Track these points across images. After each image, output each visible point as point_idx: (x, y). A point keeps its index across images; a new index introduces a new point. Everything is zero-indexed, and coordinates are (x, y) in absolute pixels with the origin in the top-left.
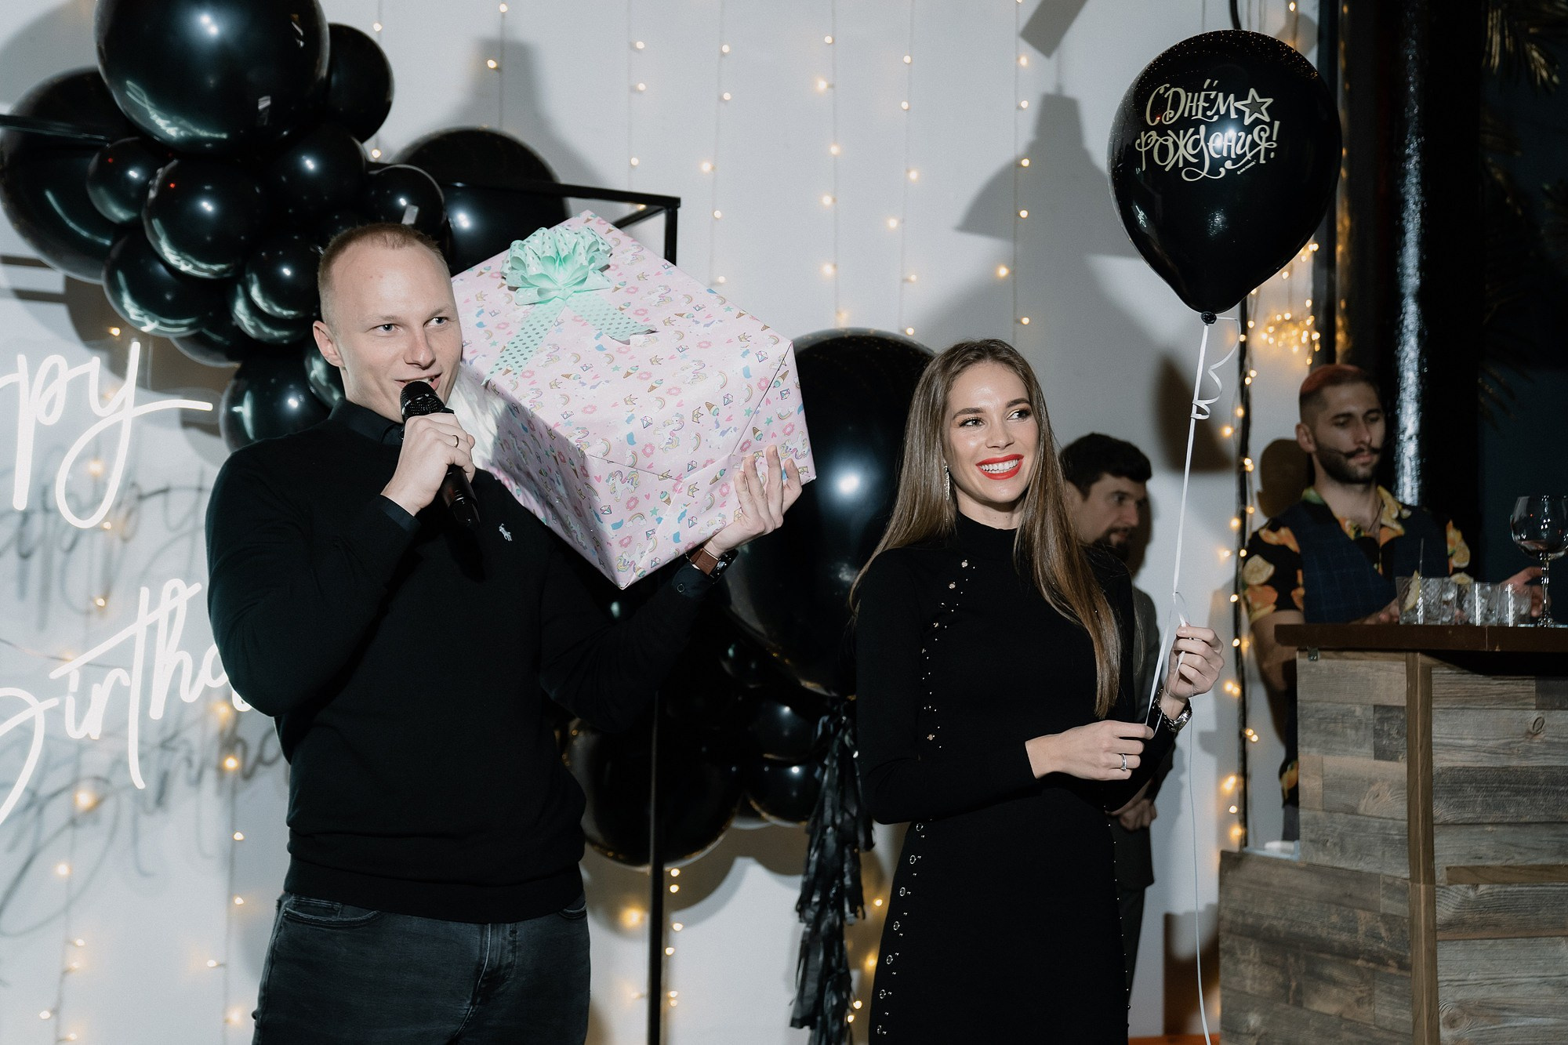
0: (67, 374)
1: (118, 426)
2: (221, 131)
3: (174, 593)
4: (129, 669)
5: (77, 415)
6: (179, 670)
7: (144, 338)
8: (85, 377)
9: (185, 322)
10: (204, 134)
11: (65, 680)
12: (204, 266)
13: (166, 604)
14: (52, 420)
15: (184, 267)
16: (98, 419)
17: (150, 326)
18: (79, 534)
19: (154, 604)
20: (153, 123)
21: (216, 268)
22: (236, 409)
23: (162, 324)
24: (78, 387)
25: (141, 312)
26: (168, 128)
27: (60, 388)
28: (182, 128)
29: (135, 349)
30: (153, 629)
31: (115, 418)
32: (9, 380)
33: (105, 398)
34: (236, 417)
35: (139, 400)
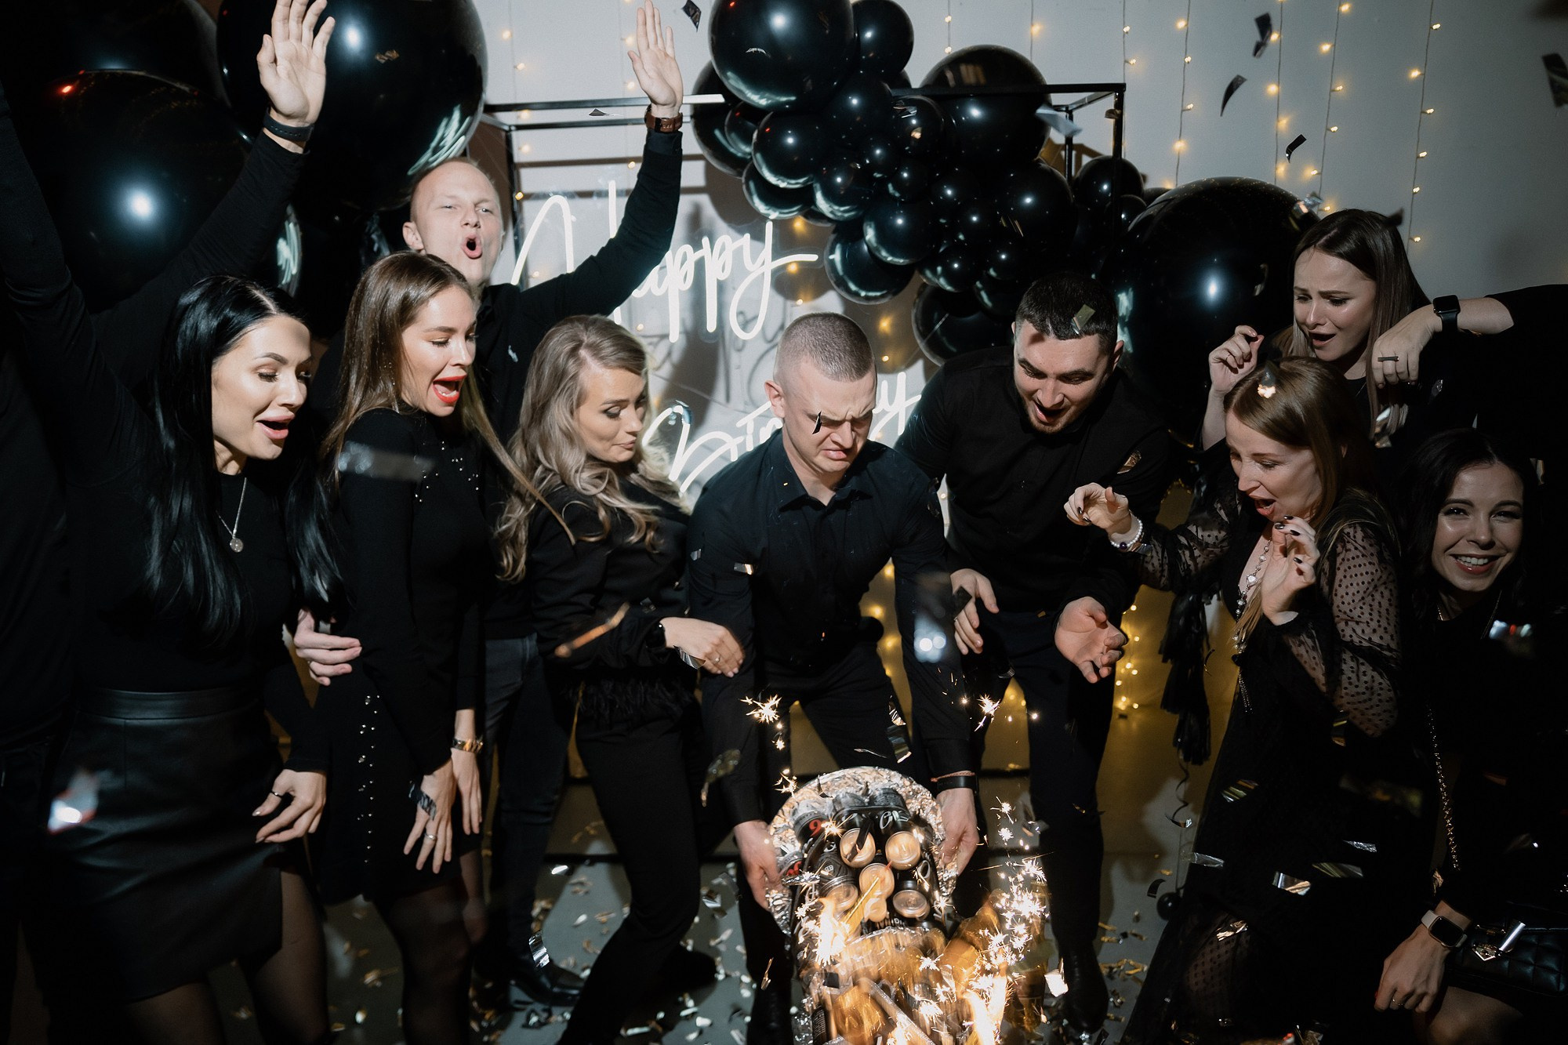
0: (731, 247)
1: (762, 274)
2: (791, 96)
5: (739, 270)
7: (772, 221)
8: (741, 249)
9: (795, 209)
10: (784, 99)
11: (745, 426)
12: (793, 182)
14: (725, 275)
15: (783, 185)
16: (751, 273)
17: (774, 215)
18: (744, 342)
20: (749, 99)
21: (801, 181)
22: (831, 257)
23: (781, 213)
24: (738, 253)
25: (768, 208)
26: (759, 99)
27: (728, 257)
28: (768, 99)
29: (769, 228)
31: (760, 272)
32: (699, 254)
33: (754, 259)
34: (832, 262)
35: (774, 258)
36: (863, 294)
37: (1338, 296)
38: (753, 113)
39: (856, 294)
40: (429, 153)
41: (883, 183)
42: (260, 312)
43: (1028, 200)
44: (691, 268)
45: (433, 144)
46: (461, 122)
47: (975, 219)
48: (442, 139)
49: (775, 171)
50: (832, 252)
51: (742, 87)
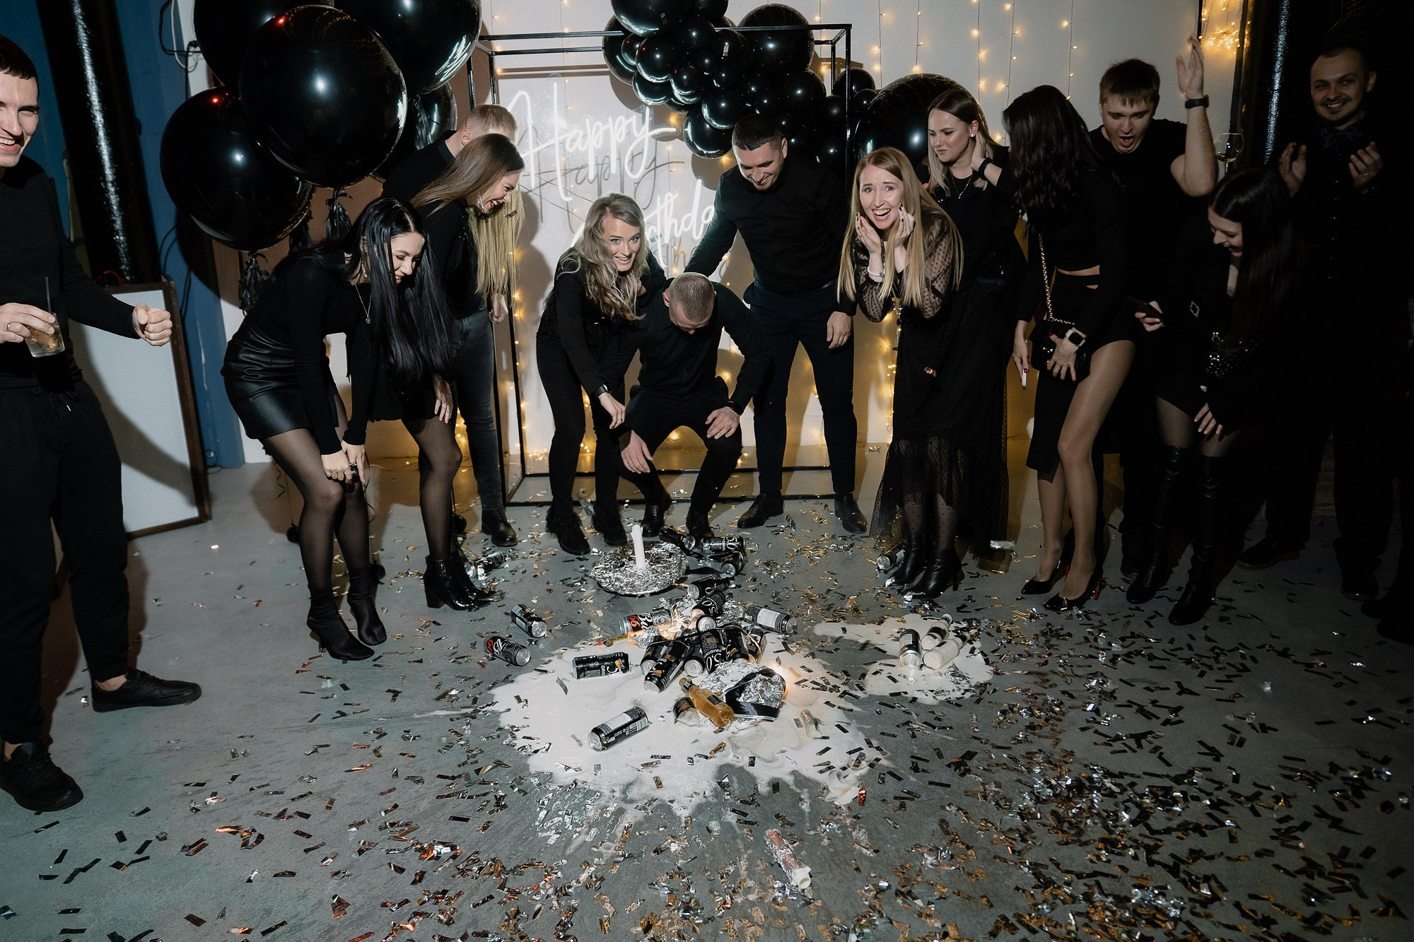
0: (625, 123)
1: (644, 140)
2: (655, 27)
3: (669, 198)
4: (656, 225)
5: (630, 137)
6: (673, 225)
7: (650, 107)
8: (631, 123)
9: (662, 98)
10: (652, 29)
12: (660, 79)
13: (666, 202)
14: (621, 140)
15: (654, 81)
16: (637, 138)
17: (650, 102)
19: (662, 202)
20: (634, 31)
21: (664, 77)
22: (685, 130)
23: (653, 101)
24: (629, 127)
25: (646, 98)
26: (639, 30)
27: (623, 128)
28: (644, 30)
29: (648, 110)
30: (662, 212)
31: (642, 138)
32: (606, 127)
33: (638, 131)
34: (686, 132)
35: (650, 130)
36: (705, 152)
37: (949, 131)
38: (637, 38)
39: (701, 154)
40: (447, 62)
41: (709, 79)
42: (406, 229)
43: (799, 92)
44: (601, 134)
45: (450, 57)
46: (466, 45)
47: (765, 101)
48: (455, 54)
49: (650, 72)
50: (686, 127)
51: (630, 24)
